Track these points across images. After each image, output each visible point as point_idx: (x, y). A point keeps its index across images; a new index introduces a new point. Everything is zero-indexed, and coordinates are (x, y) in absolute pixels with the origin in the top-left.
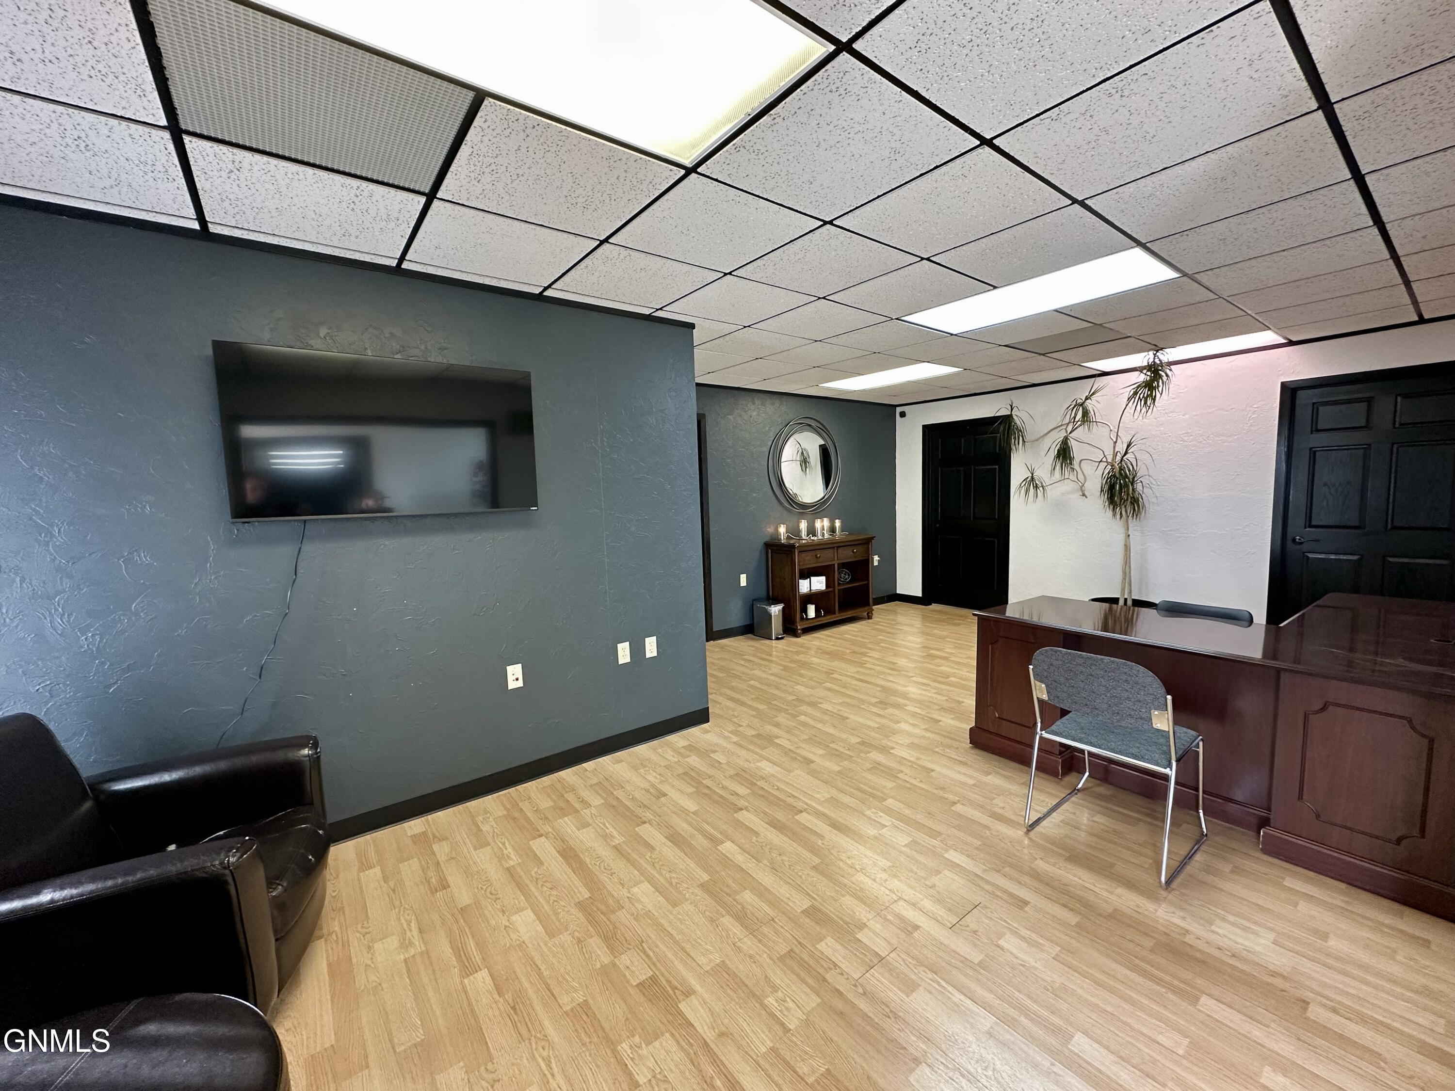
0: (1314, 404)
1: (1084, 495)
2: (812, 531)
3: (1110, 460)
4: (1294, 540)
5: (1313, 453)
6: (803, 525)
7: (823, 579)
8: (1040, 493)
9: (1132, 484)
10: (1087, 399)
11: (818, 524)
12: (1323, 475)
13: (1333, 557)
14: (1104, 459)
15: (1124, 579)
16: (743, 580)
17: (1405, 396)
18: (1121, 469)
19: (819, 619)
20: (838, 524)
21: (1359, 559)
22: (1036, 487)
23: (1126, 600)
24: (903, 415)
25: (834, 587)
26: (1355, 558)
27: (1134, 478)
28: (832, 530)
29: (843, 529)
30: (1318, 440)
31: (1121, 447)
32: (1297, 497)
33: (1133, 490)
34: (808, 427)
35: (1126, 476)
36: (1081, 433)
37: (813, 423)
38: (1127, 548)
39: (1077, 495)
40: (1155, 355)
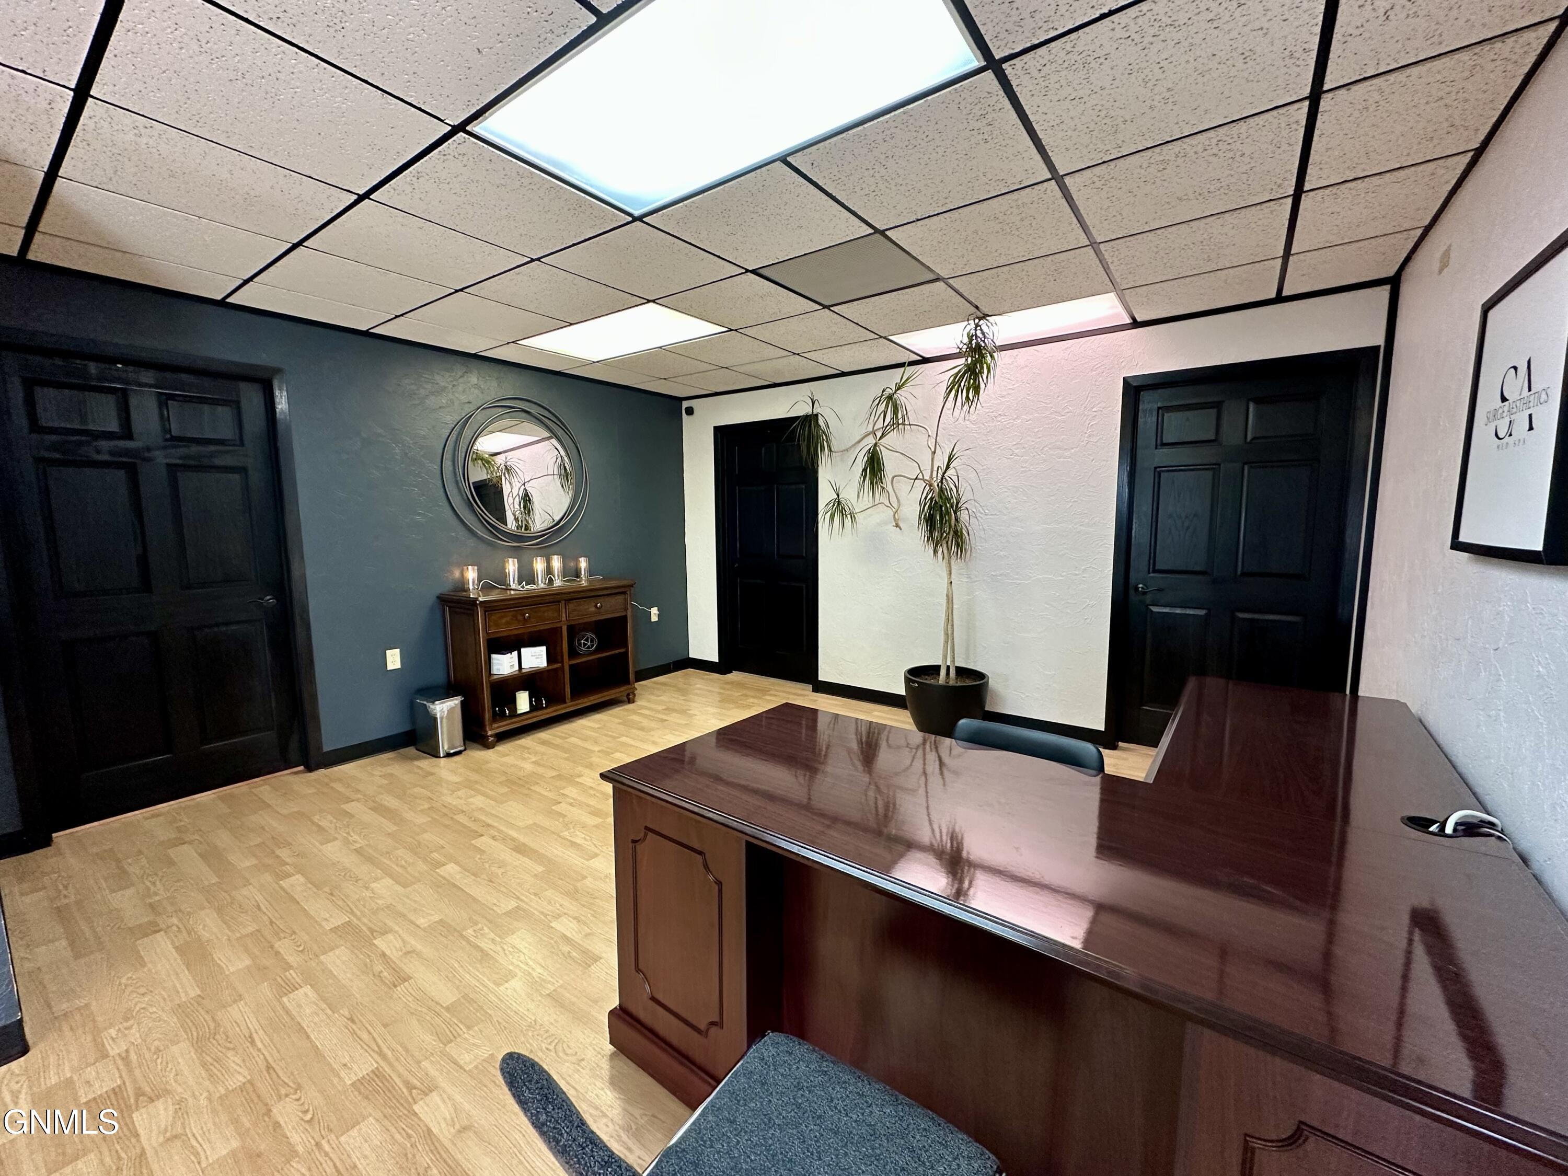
0: (1159, 408)
1: (897, 526)
2: (527, 576)
3: (927, 477)
4: (1136, 589)
5: (1158, 473)
6: (512, 567)
7: (542, 650)
8: (848, 521)
9: (955, 513)
10: (899, 388)
11: (539, 565)
12: (1168, 505)
13: (1178, 611)
14: (920, 476)
15: (946, 642)
16: (394, 660)
17: (1258, 401)
18: (941, 490)
19: (535, 714)
20: (583, 564)
21: (1206, 614)
22: (842, 512)
23: (948, 667)
24: (690, 411)
25: (562, 662)
26: (1202, 612)
27: (957, 503)
28: (572, 573)
29: (591, 572)
30: (1163, 457)
31: (941, 461)
32: (1140, 531)
33: (956, 520)
34: (524, 415)
35: (949, 500)
36: (892, 439)
37: (534, 410)
38: (950, 600)
39: (891, 527)
40: (977, 325)
